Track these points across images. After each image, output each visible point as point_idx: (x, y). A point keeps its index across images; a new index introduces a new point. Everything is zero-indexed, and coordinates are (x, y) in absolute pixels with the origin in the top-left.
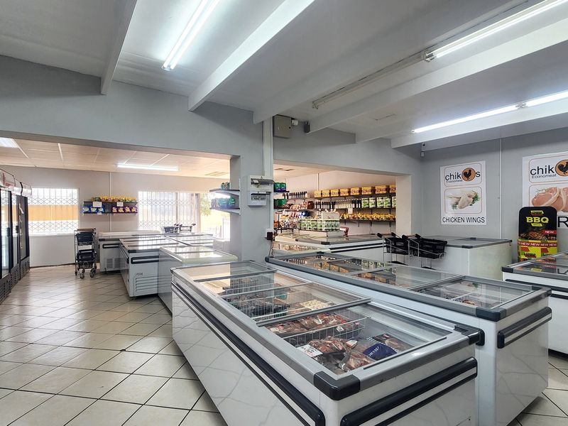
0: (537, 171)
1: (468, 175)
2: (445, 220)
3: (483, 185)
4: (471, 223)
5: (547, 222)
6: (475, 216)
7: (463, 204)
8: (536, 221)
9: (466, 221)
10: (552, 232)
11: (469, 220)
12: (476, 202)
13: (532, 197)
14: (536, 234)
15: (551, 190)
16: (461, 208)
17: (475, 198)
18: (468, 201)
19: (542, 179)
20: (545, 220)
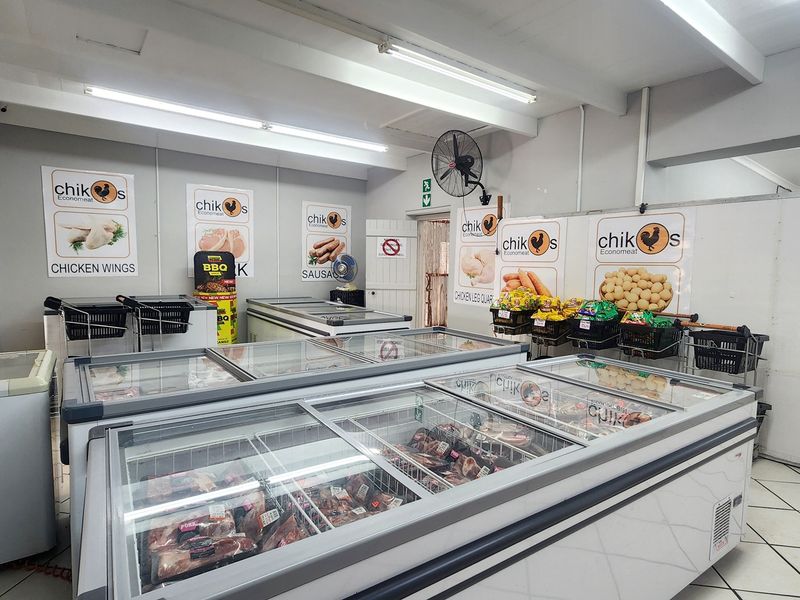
0: (203, 206)
1: (103, 191)
2: (56, 268)
3: (131, 212)
4: (111, 274)
5: (225, 269)
6: (119, 262)
7: (96, 240)
8: (214, 269)
9: (101, 269)
10: (231, 282)
11: (106, 268)
12: (120, 240)
13: (199, 238)
14: (215, 286)
15: (218, 232)
16: (91, 247)
17: (118, 234)
18: (104, 236)
19: (208, 217)
20: (223, 267)
